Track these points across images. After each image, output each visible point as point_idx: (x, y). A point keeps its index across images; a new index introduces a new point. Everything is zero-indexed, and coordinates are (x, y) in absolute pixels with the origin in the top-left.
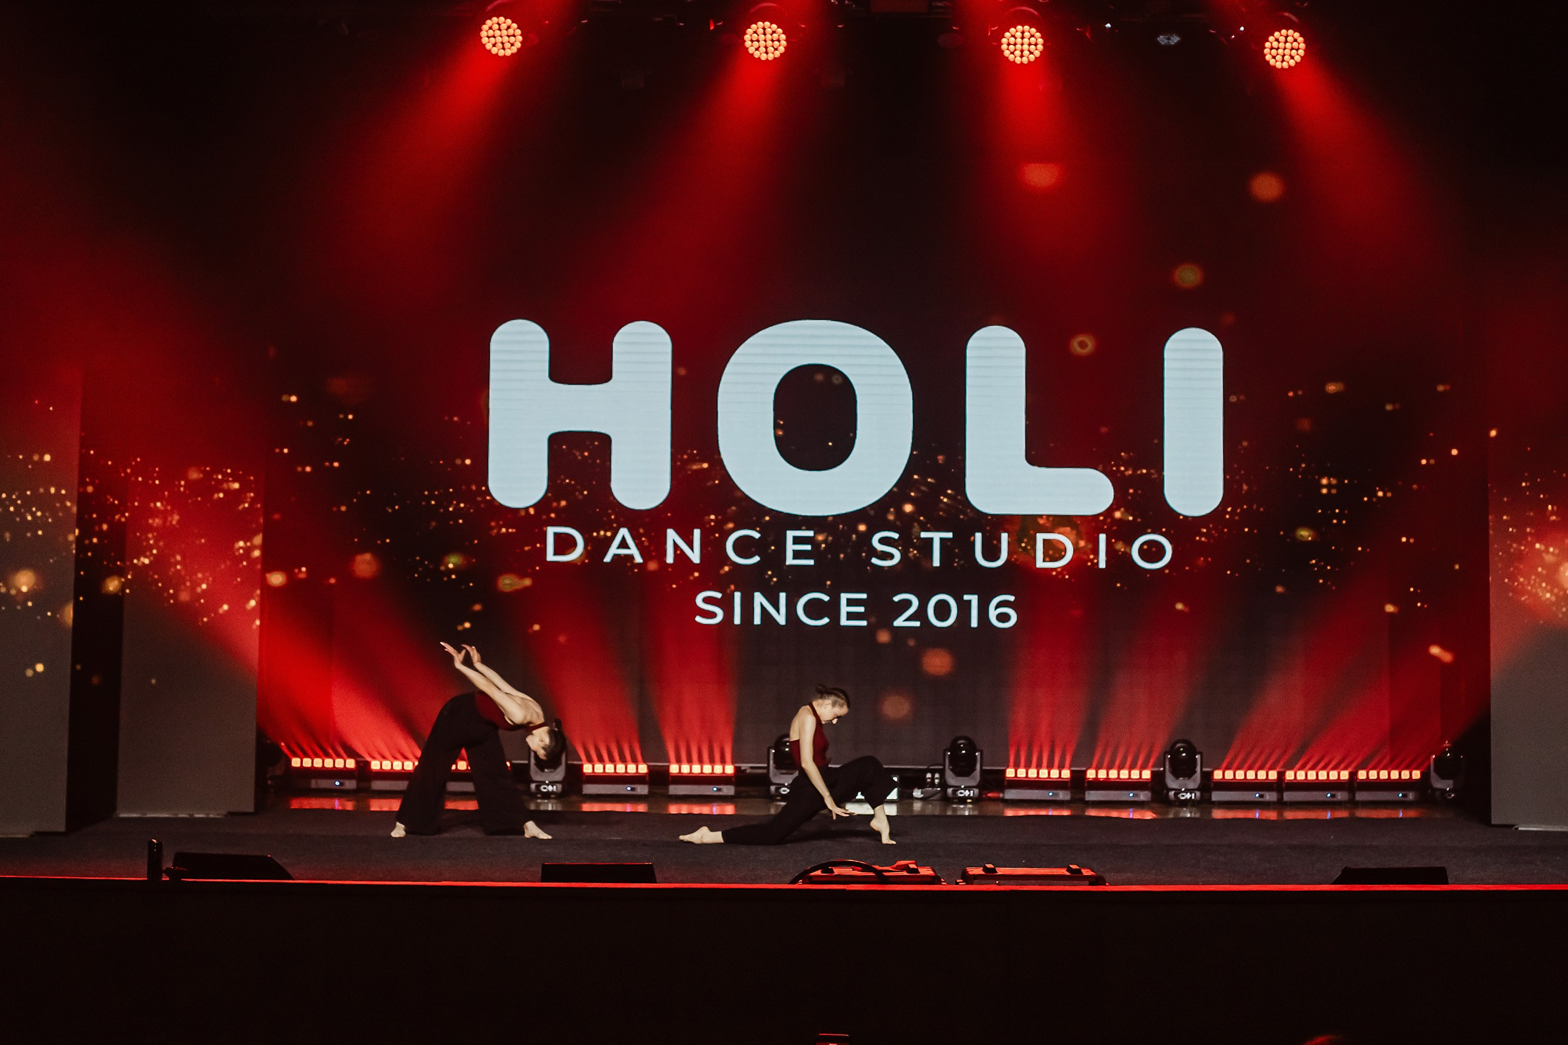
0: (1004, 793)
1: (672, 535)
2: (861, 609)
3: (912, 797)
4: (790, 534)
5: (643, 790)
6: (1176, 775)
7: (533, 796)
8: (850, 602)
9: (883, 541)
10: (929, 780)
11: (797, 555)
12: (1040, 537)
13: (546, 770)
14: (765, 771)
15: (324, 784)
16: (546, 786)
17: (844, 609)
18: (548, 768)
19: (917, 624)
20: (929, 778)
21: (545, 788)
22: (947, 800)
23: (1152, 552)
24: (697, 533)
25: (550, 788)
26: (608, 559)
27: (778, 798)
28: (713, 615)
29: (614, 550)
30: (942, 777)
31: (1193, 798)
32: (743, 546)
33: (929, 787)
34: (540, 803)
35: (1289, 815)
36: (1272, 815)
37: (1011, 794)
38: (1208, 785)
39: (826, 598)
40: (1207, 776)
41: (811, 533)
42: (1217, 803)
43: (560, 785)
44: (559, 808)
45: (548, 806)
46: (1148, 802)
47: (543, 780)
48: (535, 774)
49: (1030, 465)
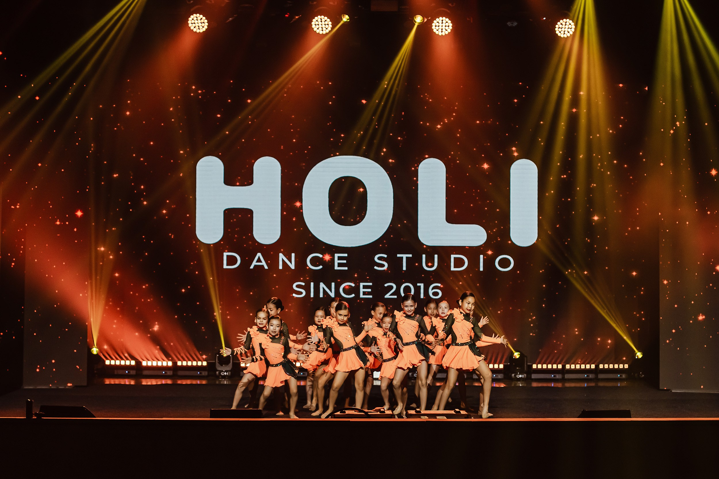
1: (281, 256)
2: (370, 290)
4: (337, 256)
6: (515, 366)
7: (216, 377)
8: (364, 287)
9: (379, 258)
11: (340, 265)
12: (453, 256)
13: (223, 365)
15: (121, 372)
16: (223, 373)
17: (362, 290)
19: (396, 297)
23: (504, 263)
24: (293, 255)
26: (252, 267)
28: (301, 293)
29: (254, 263)
31: (523, 377)
32: (314, 261)
34: (221, 381)
35: (568, 385)
36: (560, 385)
38: (530, 371)
39: (353, 285)
40: (529, 367)
41: (346, 255)
42: (534, 380)
44: (230, 383)
45: (224, 382)
46: (502, 379)
49: (448, 223)
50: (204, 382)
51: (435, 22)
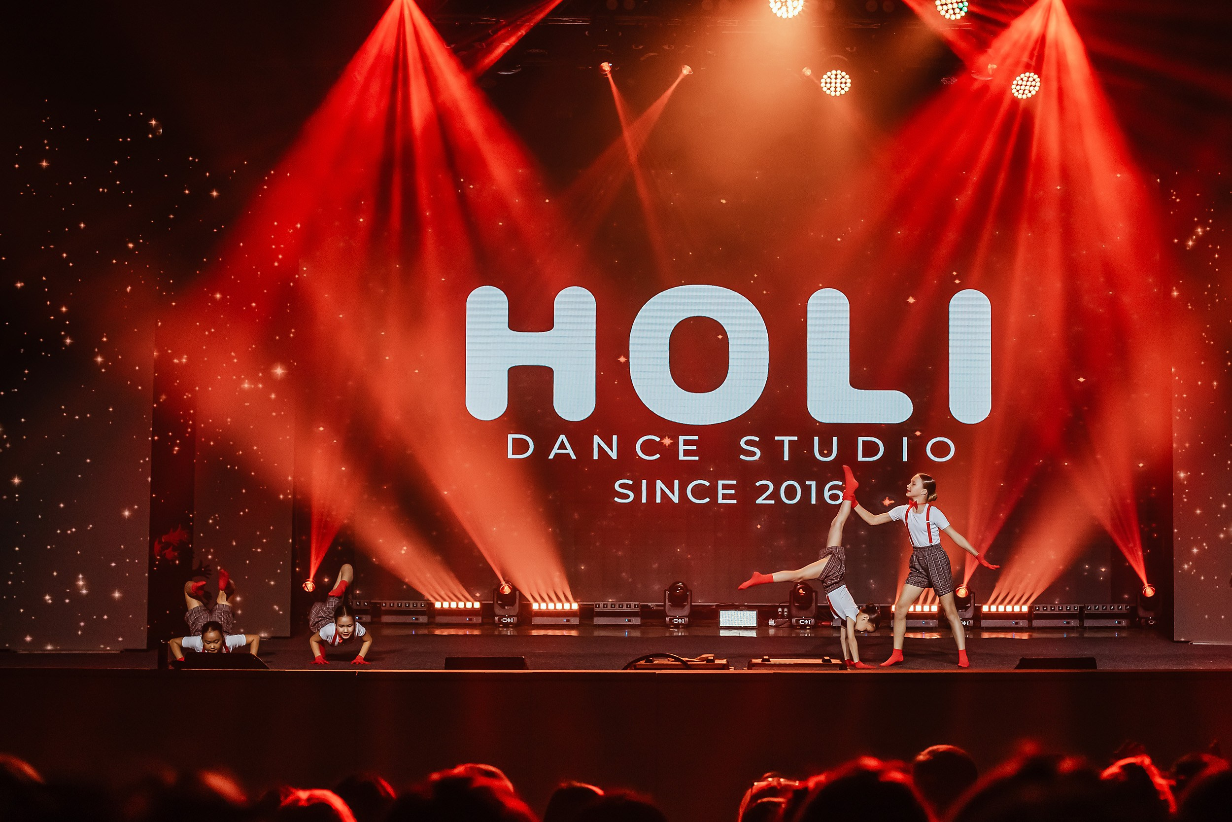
1: (597, 439)
2: (733, 492)
3: (768, 625)
4: (682, 438)
5: (575, 621)
7: (497, 626)
8: (725, 487)
9: (748, 443)
10: (780, 613)
11: (687, 453)
12: (861, 439)
13: (506, 607)
14: (663, 608)
16: (506, 619)
17: (721, 492)
18: (509, 606)
19: (773, 502)
20: (780, 611)
22: (792, 627)
23: (940, 449)
24: (615, 437)
25: (509, 620)
26: (551, 457)
27: (672, 626)
28: (627, 496)
29: (555, 451)
30: (789, 612)
32: (648, 447)
33: (781, 618)
34: (501, 630)
35: (1037, 636)
36: (1025, 636)
38: (978, 616)
39: (707, 484)
40: (978, 610)
41: (696, 438)
42: (985, 629)
43: (515, 619)
44: (515, 633)
45: (508, 632)
46: (935, 627)
47: (503, 614)
48: (498, 610)
49: (853, 388)
50: (476, 632)
51: (825, 77)
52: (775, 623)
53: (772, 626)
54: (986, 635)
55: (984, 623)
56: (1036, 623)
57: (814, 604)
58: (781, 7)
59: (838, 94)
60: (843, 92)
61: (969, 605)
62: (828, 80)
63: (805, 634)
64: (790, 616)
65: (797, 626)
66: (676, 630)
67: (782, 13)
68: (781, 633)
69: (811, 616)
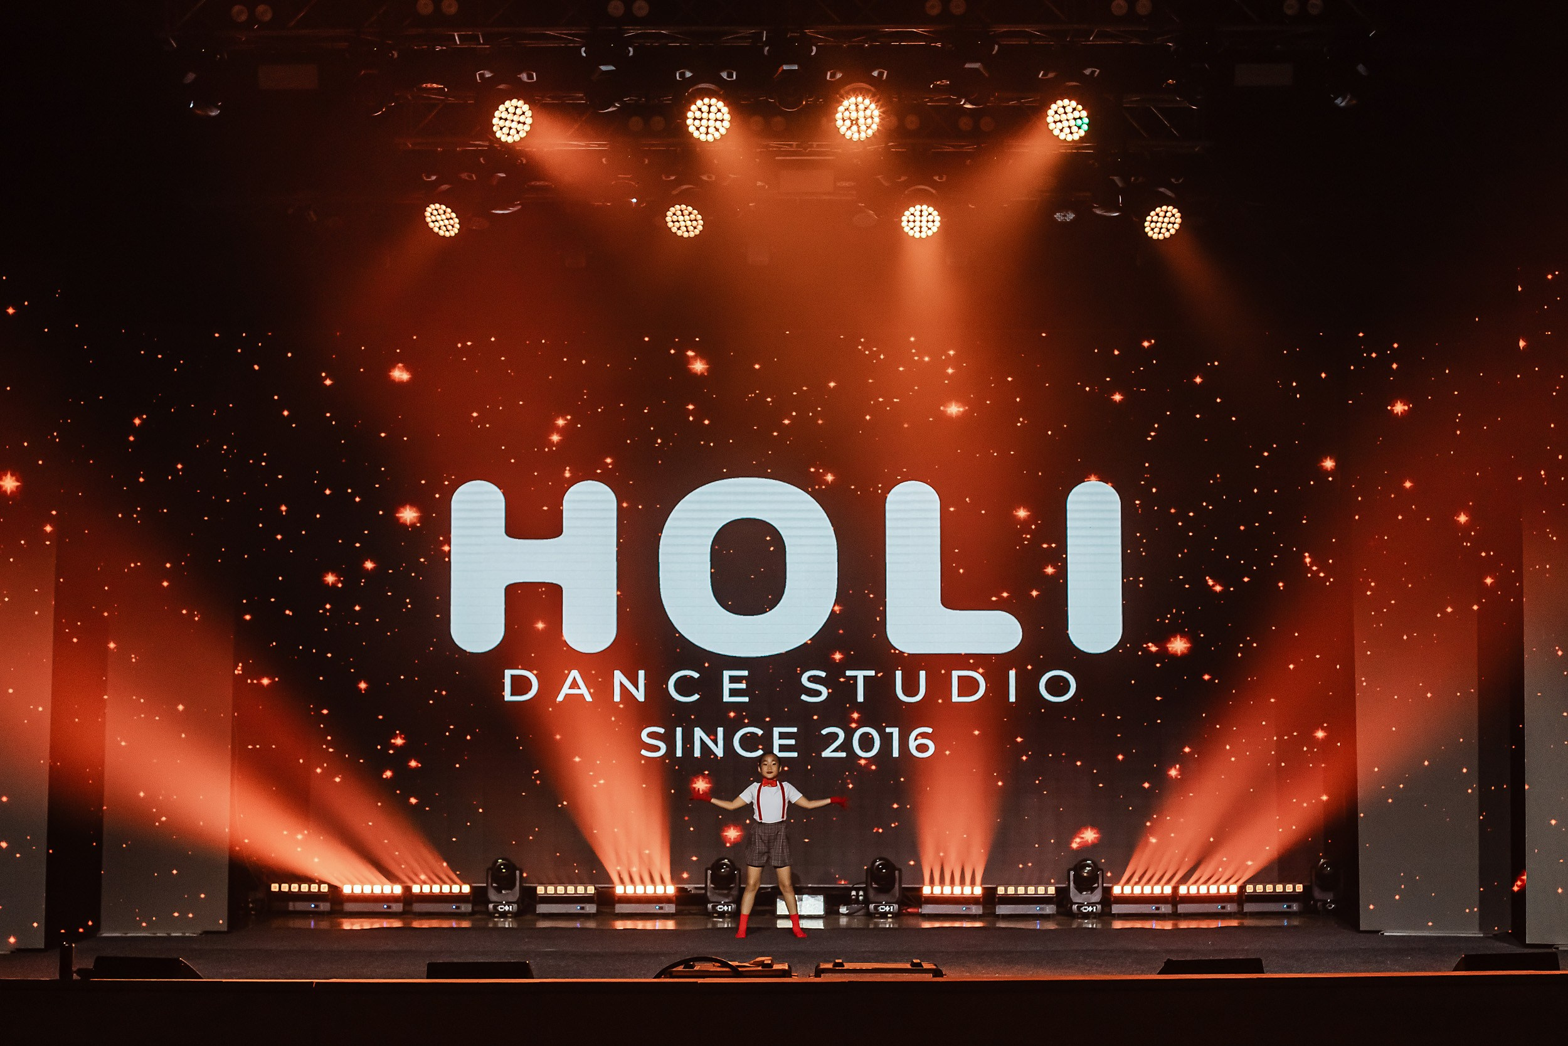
0: (921, 908)
1: (619, 677)
2: (792, 742)
3: (838, 913)
4: (727, 674)
5: (591, 908)
6: (1080, 890)
7: (491, 915)
8: (782, 736)
9: (812, 679)
10: (853, 897)
11: (733, 692)
12: (955, 674)
13: (503, 892)
14: (703, 891)
15: (300, 906)
16: (503, 906)
17: (777, 742)
18: (505, 889)
19: (844, 755)
20: (854, 895)
21: (501, 908)
22: (870, 915)
23: (1059, 686)
24: (641, 673)
25: (507, 908)
26: (560, 698)
27: (715, 915)
28: (658, 749)
29: (565, 690)
30: (865, 895)
31: (1095, 910)
32: (684, 686)
33: (855, 904)
34: (497, 921)
35: (1183, 925)
36: (1168, 925)
37: (927, 909)
38: (1108, 899)
39: (760, 732)
40: (1107, 891)
41: (745, 673)
42: (1116, 916)
43: (515, 906)
44: (515, 926)
45: (505, 924)
46: (1053, 914)
47: (500, 901)
48: (493, 895)
49: (945, 609)
50: (465, 924)
51: (907, 213)
52: (847, 910)
53: (843, 914)
54: (1118, 925)
55: (1116, 909)
56: (1182, 908)
57: (897, 886)
58: (851, 126)
59: (924, 235)
60: (930, 233)
61: (1096, 885)
62: (912, 218)
63: (886, 924)
64: (867, 901)
65: (876, 914)
66: (721, 920)
67: (852, 134)
68: (856, 923)
69: (894, 901)
